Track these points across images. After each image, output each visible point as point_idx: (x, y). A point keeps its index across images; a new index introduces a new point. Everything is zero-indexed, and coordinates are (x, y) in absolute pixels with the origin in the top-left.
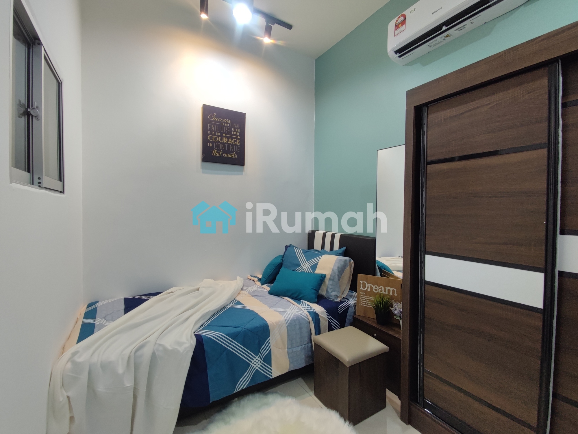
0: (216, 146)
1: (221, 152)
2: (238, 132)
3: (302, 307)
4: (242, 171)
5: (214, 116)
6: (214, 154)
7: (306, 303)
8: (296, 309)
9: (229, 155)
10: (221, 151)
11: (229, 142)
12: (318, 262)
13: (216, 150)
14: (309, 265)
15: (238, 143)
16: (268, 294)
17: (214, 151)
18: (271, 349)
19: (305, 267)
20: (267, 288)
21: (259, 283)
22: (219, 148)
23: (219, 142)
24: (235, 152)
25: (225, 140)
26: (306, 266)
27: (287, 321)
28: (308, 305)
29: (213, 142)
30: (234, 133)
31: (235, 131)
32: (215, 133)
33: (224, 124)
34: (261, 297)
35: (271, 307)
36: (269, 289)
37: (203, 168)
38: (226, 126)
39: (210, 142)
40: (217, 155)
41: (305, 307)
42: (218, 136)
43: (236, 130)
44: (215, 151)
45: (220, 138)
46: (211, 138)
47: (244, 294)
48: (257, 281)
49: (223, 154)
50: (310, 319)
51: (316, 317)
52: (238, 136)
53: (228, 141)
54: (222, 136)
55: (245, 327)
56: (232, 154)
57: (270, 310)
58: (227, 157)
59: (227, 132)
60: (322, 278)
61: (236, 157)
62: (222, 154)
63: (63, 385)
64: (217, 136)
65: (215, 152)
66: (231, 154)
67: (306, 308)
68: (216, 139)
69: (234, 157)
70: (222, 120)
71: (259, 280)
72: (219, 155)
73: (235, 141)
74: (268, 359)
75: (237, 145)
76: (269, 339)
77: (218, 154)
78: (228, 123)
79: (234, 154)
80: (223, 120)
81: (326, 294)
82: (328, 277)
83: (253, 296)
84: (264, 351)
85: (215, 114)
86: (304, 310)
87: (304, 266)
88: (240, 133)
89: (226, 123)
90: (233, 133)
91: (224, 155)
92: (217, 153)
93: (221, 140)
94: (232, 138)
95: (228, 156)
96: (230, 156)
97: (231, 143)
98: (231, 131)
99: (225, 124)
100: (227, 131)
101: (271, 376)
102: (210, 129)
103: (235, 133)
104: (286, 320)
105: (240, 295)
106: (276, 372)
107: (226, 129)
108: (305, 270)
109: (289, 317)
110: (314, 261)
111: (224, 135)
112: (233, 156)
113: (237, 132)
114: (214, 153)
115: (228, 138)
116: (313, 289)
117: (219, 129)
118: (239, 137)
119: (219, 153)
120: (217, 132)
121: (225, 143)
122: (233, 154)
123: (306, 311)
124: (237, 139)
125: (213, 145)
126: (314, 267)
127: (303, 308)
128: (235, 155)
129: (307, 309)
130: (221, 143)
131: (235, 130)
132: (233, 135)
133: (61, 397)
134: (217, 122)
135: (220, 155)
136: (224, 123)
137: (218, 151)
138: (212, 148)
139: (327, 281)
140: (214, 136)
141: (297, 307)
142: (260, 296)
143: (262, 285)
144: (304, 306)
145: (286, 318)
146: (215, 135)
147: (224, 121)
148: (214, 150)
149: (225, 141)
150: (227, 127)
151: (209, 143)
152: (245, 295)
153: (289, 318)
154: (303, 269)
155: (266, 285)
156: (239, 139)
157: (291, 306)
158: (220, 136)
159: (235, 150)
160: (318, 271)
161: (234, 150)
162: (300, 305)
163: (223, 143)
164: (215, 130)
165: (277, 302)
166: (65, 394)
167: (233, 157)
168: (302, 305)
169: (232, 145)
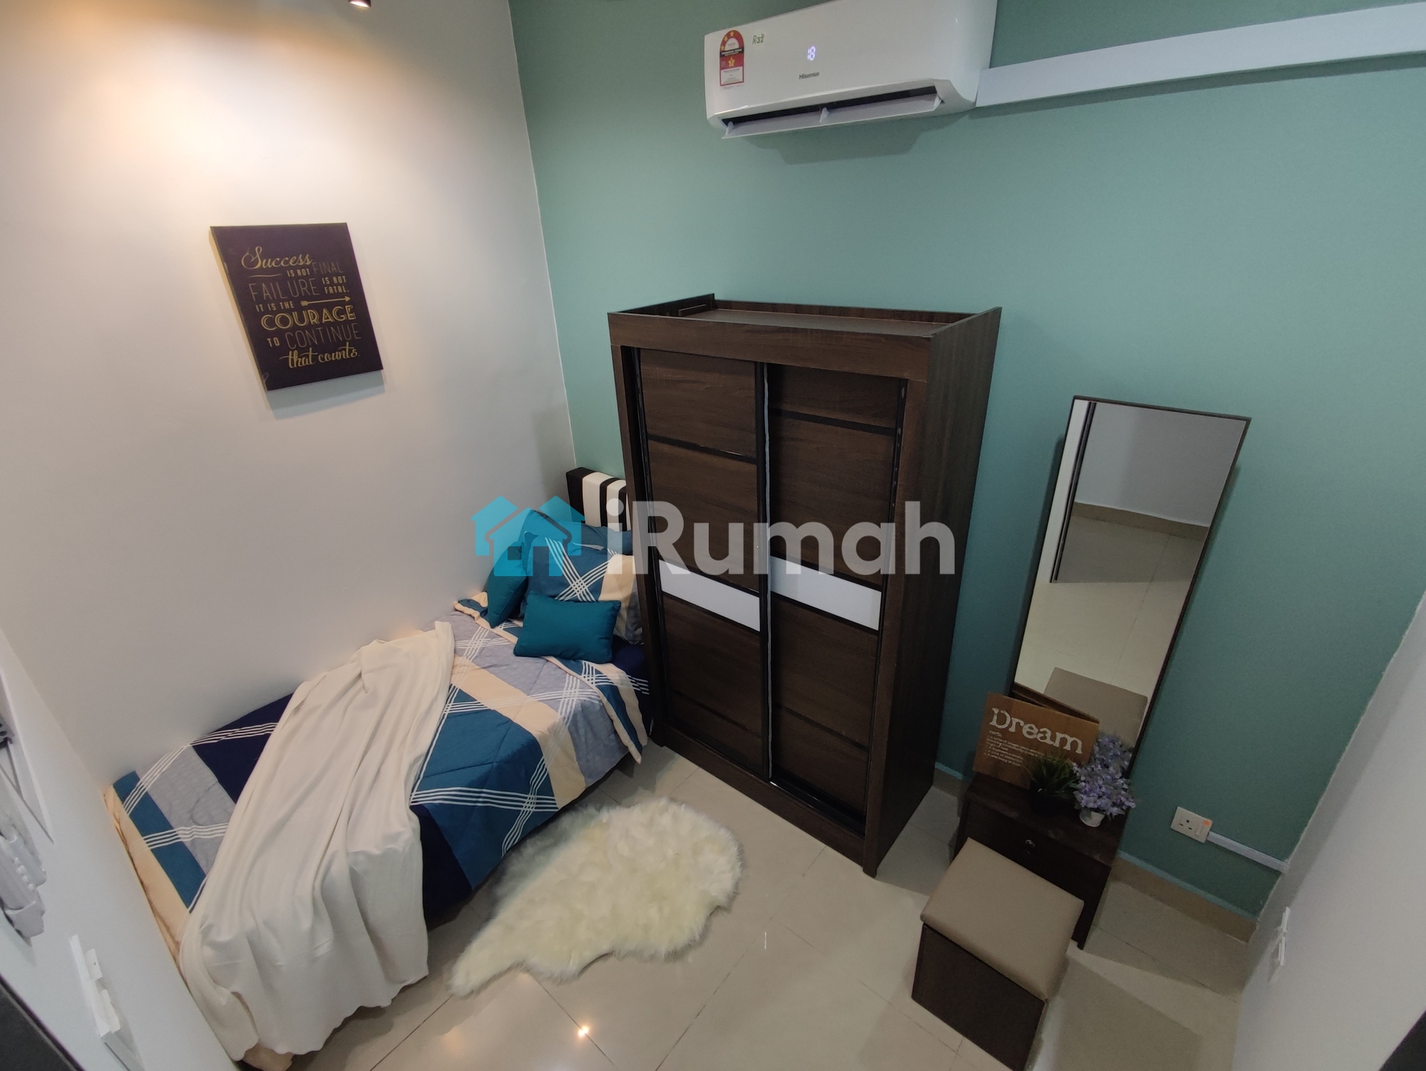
0: (293, 341)
1: (310, 354)
2: (341, 285)
3: (587, 678)
4: (381, 382)
5: (258, 256)
6: (293, 365)
7: (592, 668)
8: (578, 686)
9: (333, 354)
10: (311, 349)
11: (324, 321)
12: (603, 577)
13: (296, 352)
14: (587, 585)
15: (351, 316)
16: (514, 657)
17: (290, 357)
18: (548, 774)
19: (579, 589)
20: (505, 638)
21: (484, 623)
22: (302, 342)
23: (295, 327)
24: (348, 343)
25: (311, 317)
26: (579, 587)
27: (566, 719)
28: (597, 672)
29: (279, 333)
30: (331, 291)
31: (332, 284)
32: (278, 306)
33: (296, 273)
34: (501, 668)
35: (528, 691)
36: (514, 640)
37: (274, 405)
38: (302, 277)
39: (272, 335)
40: (301, 364)
41: (592, 679)
42: (290, 311)
43: (335, 279)
44: (293, 356)
45: (295, 314)
46: (271, 322)
47: (464, 665)
48: (478, 618)
49: (318, 356)
50: (605, 700)
51: (612, 692)
52: (342, 295)
53: (320, 319)
54: (300, 309)
55: (498, 759)
56: (341, 351)
57: (530, 699)
58: (331, 360)
59: (311, 293)
60: (615, 607)
61: (354, 354)
62: (315, 358)
63: (215, 981)
64: (285, 311)
65: (294, 358)
66: (339, 351)
67: (594, 681)
68: (284, 321)
69: (349, 355)
70: (286, 262)
71: (483, 614)
72: (307, 364)
73: (340, 313)
74: (546, 789)
75: (347, 322)
76: (543, 760)
77: (304, 362)
78: (304, 267)
79: (347, 348)
80: (289, 260)
81: (625, 635)
82: (623, 605)
83: (484, 668)
84: (536, 781)
85: (259, 249)
86: (590, 685)
87: (577, 586)
88: (347, 285)
89: (301, 268)
90: (329, 292)
91: (323, 359)
92: (300, 359)
93: (301, 319)
94: (330, 307)
95: (333, 359)
96: (337, 356)
97: (330, 320)
98: (321, 288)
99: (299, 271)
100: (309, 289)
101: (556, 808)
102: (260, 299)
103: (333, 289)
104: (564, 718)
105: (456, 670)
106: (561, 800)
107: (304, 286)
108: (578, 594)
109: (568, 711)
110: (593, 574)
111: (304, 303)
112: (347, 353)
113: (338, 284)
114: (292, 359)
115: (319, 308)
116: (604, 638)
117: (286, 292)
118: (347, 299)
119: (307, 356)
120: (283, 301)
121: (315, 325)
122: (345, 350)
123: (594, 686)
124: (343, 304)
125: (282, 340)
126: (596, 588)
127: (588, 680)
128: (350, 351)
129: (596, 683)
130: (303, 329)
131: (331, 280)
132: (330, 296)
133: (222, 997)
134: (272, 270)
135: (311, 363)
136: (295, 269)
137: (302, 353)
138: (284, 350)
139: (624, 613)
140: (275, 313)
141: (579, 680)
142: (500, 666)
143: (493, 626)
144: (590, 678)
145: (563, 714)
146: (279, 311)
147: (291, 263)
148: (290, 352)
149: (312, 322)
150: (306, 277)
151: (269, 339)
152: (466, 668)
153: (570, 713)
154: (575, 593)
155: (503, 625)
156: (348, 303)
157: (567, 678)
158: (293, 310)
159: (348, 337)
160: (604, 596)
161: (343, 336)
162: (583, 675)
163: (310, 327)
164: (273, 298)
165: (537, 672)
166: (227, 992)
167: (348, 357)
168: (586, 675)
169: (335, 324)
